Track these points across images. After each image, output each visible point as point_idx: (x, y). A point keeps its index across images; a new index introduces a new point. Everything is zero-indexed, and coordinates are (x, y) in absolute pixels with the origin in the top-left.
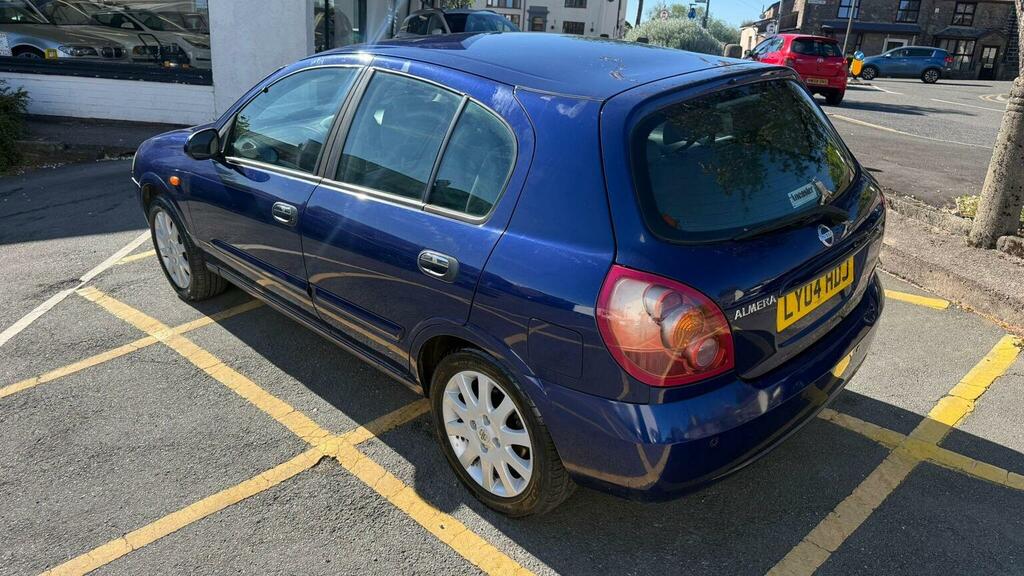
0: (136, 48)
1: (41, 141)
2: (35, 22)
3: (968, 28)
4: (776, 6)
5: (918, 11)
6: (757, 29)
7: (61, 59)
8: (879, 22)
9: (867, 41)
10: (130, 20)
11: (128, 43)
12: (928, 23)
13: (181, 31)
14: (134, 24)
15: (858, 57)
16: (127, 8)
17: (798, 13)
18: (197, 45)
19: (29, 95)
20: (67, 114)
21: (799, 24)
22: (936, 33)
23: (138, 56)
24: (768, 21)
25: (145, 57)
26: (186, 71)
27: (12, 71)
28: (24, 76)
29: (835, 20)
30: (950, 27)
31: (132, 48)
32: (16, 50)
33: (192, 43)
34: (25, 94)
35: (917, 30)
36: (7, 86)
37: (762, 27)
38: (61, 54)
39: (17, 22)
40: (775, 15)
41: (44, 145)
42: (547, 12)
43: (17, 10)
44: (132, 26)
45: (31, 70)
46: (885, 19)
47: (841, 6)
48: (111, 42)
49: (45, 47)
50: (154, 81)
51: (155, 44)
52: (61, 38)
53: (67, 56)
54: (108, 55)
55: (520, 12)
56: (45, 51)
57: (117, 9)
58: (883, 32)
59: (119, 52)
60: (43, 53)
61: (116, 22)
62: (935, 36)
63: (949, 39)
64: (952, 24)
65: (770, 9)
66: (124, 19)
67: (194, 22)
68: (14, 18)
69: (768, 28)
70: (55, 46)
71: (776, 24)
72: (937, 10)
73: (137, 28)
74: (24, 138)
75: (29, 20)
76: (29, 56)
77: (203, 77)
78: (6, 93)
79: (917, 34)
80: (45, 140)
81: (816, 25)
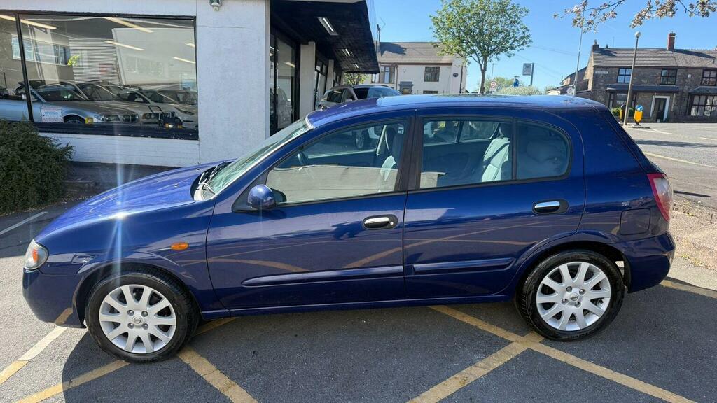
0: (145, 115)
1: (79, 181)
2: (80, 100)
3: (713, 87)
4: (572, 76)
5: (676, 77)
6: (559, 92)
7: (97, 124)
8: (648, 85)
9: (640, 98)
10: (140, 97)
11: (140, 111)
12: (684, 85)
13: (172, 103)
14: (144, 99)
15: (639, 109)
16: (140, 89)
17: (588, 80)
18: (185, 112)
19: (74, 148)
20: (97, 161)
21: (590, 88)
22: (690, 91)
23: (145, 120)
24: (567, 87)
25: (150, 120)
26: (181, 130)
27: (63, 133)
28: (71, 135)
29: (616, 84)
30: (699, 87)
31: (142, 115)
32: (66, 118)
33: (181, 111)
34: (71, 148)
35: (677, 90)
36: (58, 143)
37: (563, 91)
38: (96, 120)
39: (67, 100)
40: (572, 82)
41: (81, 183)
42: (413, 85)
43: (68, 92)
44: (142, 100)
45: (74, 131)
46: (652, 83)
47: (619, 75)
48: (129, 112)
49: (86, 116)
50: (158, 137)
51: (159, 112)
52: (95, 109)
53: (100, 121)
54: (127, 120)
55: (394, 86)
56: (86, 119)
57: (133, 89)
58: (651, 91)
59: (134, 119)
60: (84, 120)
61: (131, 98)
62: (689, 94)
63: (700, 95)
64: (701, 85)
65: (567, 78)
66: (137, 96)
67: (181, 97)
68: (66, 97)
69: (568, 91)
70: (92, 115)
71: (573, 88)
72: (689, 76)
73: (145, 101)
74: (69, 179)
75: (76, 98)
76: (75, 122)
77: (192, 134)
78: (58, 148)
79: (677, 92)
80: (81, 180)
81: (602, 88)
